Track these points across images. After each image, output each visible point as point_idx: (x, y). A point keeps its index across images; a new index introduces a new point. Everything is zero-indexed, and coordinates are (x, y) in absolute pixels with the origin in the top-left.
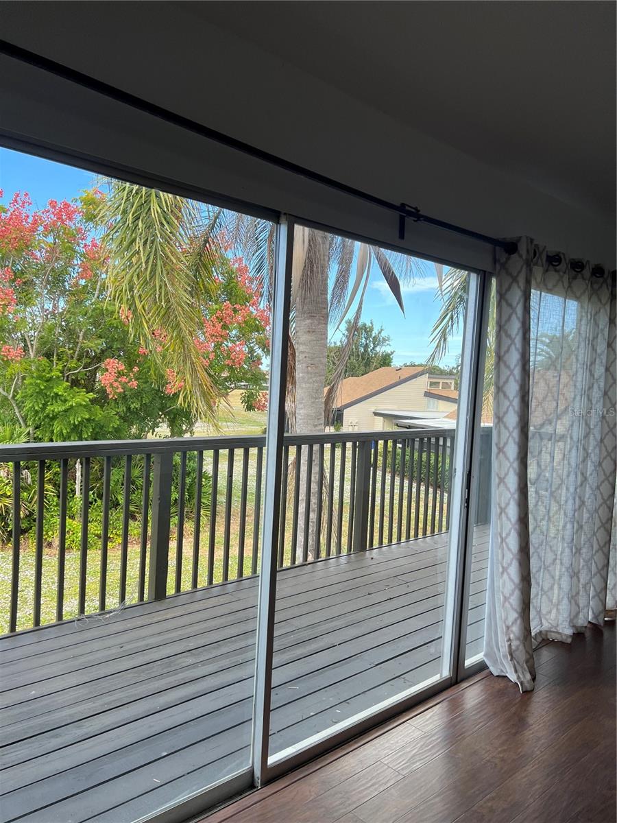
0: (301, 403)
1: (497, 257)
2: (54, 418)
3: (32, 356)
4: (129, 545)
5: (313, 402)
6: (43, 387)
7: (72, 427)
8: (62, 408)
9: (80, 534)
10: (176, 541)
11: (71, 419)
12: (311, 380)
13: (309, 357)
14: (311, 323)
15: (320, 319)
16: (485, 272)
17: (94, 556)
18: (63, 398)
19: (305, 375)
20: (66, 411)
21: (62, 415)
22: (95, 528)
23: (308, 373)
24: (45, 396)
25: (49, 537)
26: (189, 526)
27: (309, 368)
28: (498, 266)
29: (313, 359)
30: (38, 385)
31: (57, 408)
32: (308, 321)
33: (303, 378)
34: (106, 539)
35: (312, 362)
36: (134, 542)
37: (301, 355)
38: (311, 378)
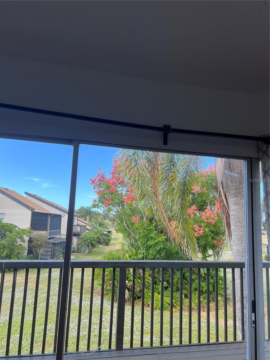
0: (234, 243)
1: (260, 148)
2: (150, 247)
3: (145, 220)
4: (183, 311)
5: (241, 243)
6: (147, 233)
7: (157, 251)
8: (153, 243)
9: (160, 302)
10: (206, 312)
11: (157, 248)
12: (238, 230)
13: (236, 218)
14: (236, 200)
15: (241, 197)
16: (251, 158)
17: (167, 314)
18: (154, 238)
19: (235, 227)
20: (155, 244)
21: (154, 245)
22: (167, 300)
23: (236, 226)
24: (148, 238)
25: (149, 302)
26: (213, 305)
27: (237, 224)
28: (261, 154)
29: (238, 219)
30: (145, 232)
31: (151, 243)
32: (234, 199)
33: (234, 229)
34: (172, 306)
35: (238, 220)
36: (186, 310)
37: (232, 217)
38: (238, 229)
